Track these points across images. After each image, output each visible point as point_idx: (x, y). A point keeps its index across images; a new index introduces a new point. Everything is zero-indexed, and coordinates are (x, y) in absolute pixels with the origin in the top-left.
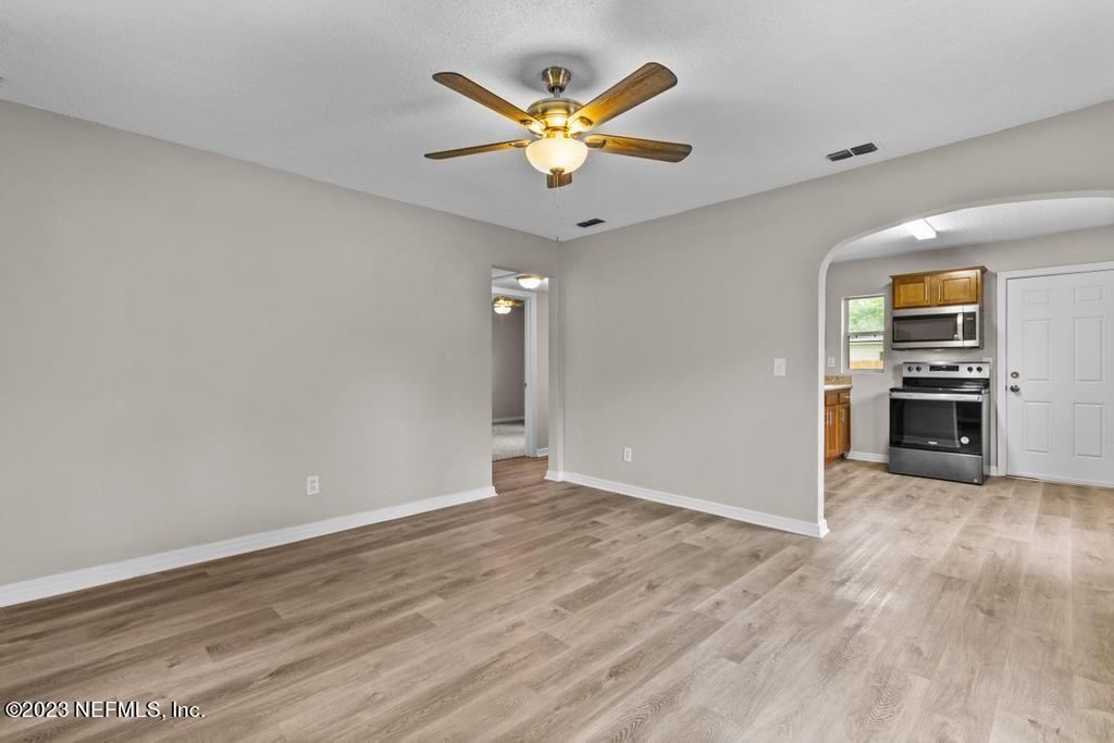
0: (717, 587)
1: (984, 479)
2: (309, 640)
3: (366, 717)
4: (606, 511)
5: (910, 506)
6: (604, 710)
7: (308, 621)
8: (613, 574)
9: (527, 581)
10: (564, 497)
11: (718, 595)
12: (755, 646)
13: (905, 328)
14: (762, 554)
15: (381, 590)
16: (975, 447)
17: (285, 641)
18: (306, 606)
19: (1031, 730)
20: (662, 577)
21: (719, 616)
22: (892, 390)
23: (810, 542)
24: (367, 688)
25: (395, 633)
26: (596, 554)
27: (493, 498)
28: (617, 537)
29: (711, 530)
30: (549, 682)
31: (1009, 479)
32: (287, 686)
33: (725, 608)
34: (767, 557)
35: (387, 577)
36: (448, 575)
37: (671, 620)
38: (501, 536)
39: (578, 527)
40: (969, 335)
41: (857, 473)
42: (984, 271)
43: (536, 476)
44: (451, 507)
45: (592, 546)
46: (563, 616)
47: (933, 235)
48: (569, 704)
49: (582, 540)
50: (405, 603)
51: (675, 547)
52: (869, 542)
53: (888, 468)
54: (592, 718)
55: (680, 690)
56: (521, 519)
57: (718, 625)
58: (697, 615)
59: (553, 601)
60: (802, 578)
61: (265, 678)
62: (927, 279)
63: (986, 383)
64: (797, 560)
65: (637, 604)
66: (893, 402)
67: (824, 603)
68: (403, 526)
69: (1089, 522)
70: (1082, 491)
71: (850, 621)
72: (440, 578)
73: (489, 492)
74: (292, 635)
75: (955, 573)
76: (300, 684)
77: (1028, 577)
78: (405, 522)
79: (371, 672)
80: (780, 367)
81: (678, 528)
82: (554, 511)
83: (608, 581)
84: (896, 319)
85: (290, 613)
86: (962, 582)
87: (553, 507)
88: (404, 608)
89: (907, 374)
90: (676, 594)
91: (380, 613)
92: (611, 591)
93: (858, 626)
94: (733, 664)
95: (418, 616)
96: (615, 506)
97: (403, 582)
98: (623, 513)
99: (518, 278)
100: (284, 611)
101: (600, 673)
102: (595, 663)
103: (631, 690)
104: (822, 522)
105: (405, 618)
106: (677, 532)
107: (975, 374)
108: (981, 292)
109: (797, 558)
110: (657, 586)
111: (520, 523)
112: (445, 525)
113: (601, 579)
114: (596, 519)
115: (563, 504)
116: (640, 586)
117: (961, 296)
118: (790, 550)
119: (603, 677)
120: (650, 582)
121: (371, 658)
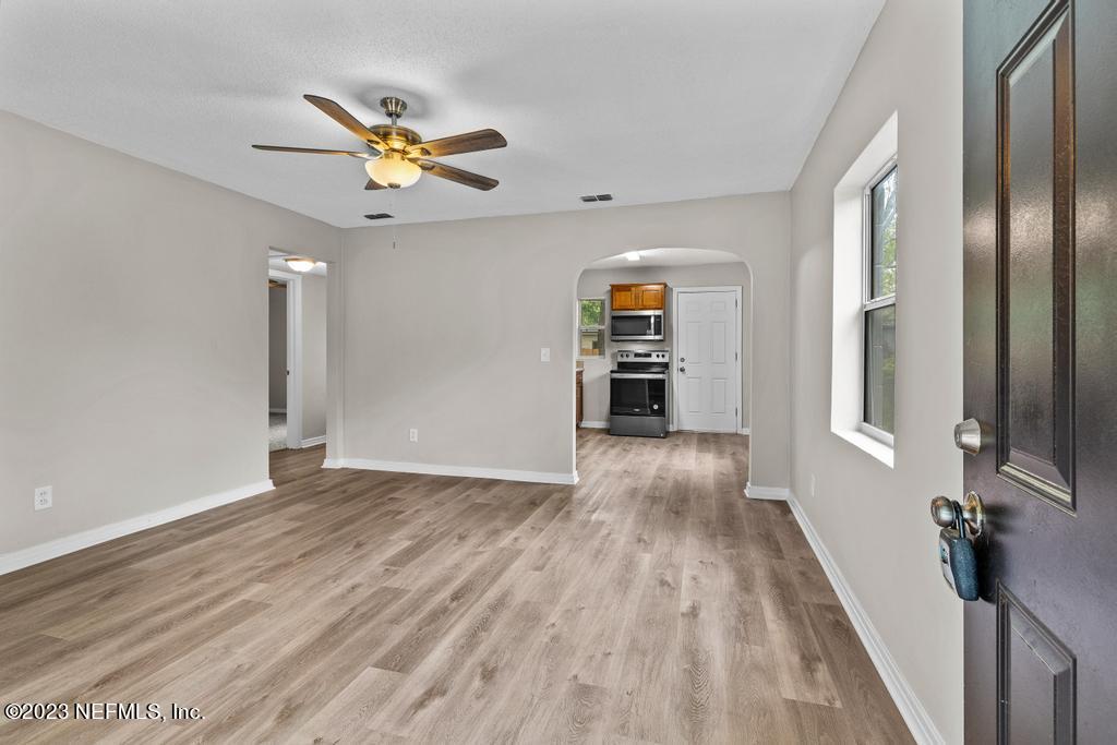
0: (512, 528)
1: (667, 434)
2: (121, 649)
3: (241, 683)
4: (401, 488)
5: (625, 457)
6: (456, 622)
7: (111, 633)
8: (427, 534)
9: (347, 554)
10: (350, 482)
11: (514, 534)
12: (549, 558)
13: (620, 325)
14: (538, 502)
15: (185, 590)
16: (661, 412)
17: (88, 657)
18: (92, 623)
19: (700, 565)
20: (468, 530)
21: (519, 546)
22: (612, 372)
23: (568, 490)
24: (228, 664)
25: (231, 619)
26: (404, 523)
27: (273, 491)
28: (418, 507)
29: (495, 490)
30: (405, 616)
31: (679, 433)
32: (126, 688)
33: (521, 541)
34: (541, 504)
35: (185, 579)
36: (261, 564)
37: (485, 556)
38: (299, 524)
39: (376, 505)
40: (658, 332)
41: (590, 437)
42: (666, 286)
43: (312, 466)
44: (226, 506)
45: (397, 518)
46: (395, 573)
47: (638, 259)
48: (429, 625)
49: (387, 514)
50: (224, 595)
51: (470, 507)
52: (605, 483)
53: (608, 431)
54: (450, 627)
55: (506, 596)
56: (315, 506)
57: (519, 552)
58: (503, 549)
59: (382, 563)
60: (569, 512)
61: (90, 690)
62: (633, 289)
63: (666, 366)
64: (563, 501)
65: (454, 552)
66: (613, 380)
67: (585, 524)
68: (173, 531)
69: (720, 453)
70: (716, 436)
71: (604, 531)
72: (251, 568)
73: (267, 486)
74: (96, 649)
75: (657, 494)
76: (143, 682)
77: (695, 489)
78: (173, 527)
79: (222, 653)
80: (545, 355)
81: (468, 493)
82: (345, 495)
83: (425, 539)
84: (614, 318)
85: (74, 633)
86: (661, 498)
87: (344, 492)
88: (226, 599)
89: (620, 360)
90: (483, 539)
91: (197, 610)
92: (429, 547)
93: (609, 534)
94: (537, 573)
95: (246, 602)
96: (407, 483)
97: (208, 579)
98: (415, 488)
99: (286, 260)
100: (66, 633)
101: (444, 600)
102: (437, 596)
103: (472, 605)
104: (575, 473)
105: (231, 607)
106: (468, 496)
107: (660, 360)
108: (663, 300)
109: (562, 500)
110: (466, 536)
111: (315, 509)
112: (227, 523)
113: (417, 540)
114: (391, 496)
115: (353, 488)
116: (453, 538)
117: (653, 303)
118: (556, 496)
119: (448, 602)
120: (460, 535)
121: (218, 643)
